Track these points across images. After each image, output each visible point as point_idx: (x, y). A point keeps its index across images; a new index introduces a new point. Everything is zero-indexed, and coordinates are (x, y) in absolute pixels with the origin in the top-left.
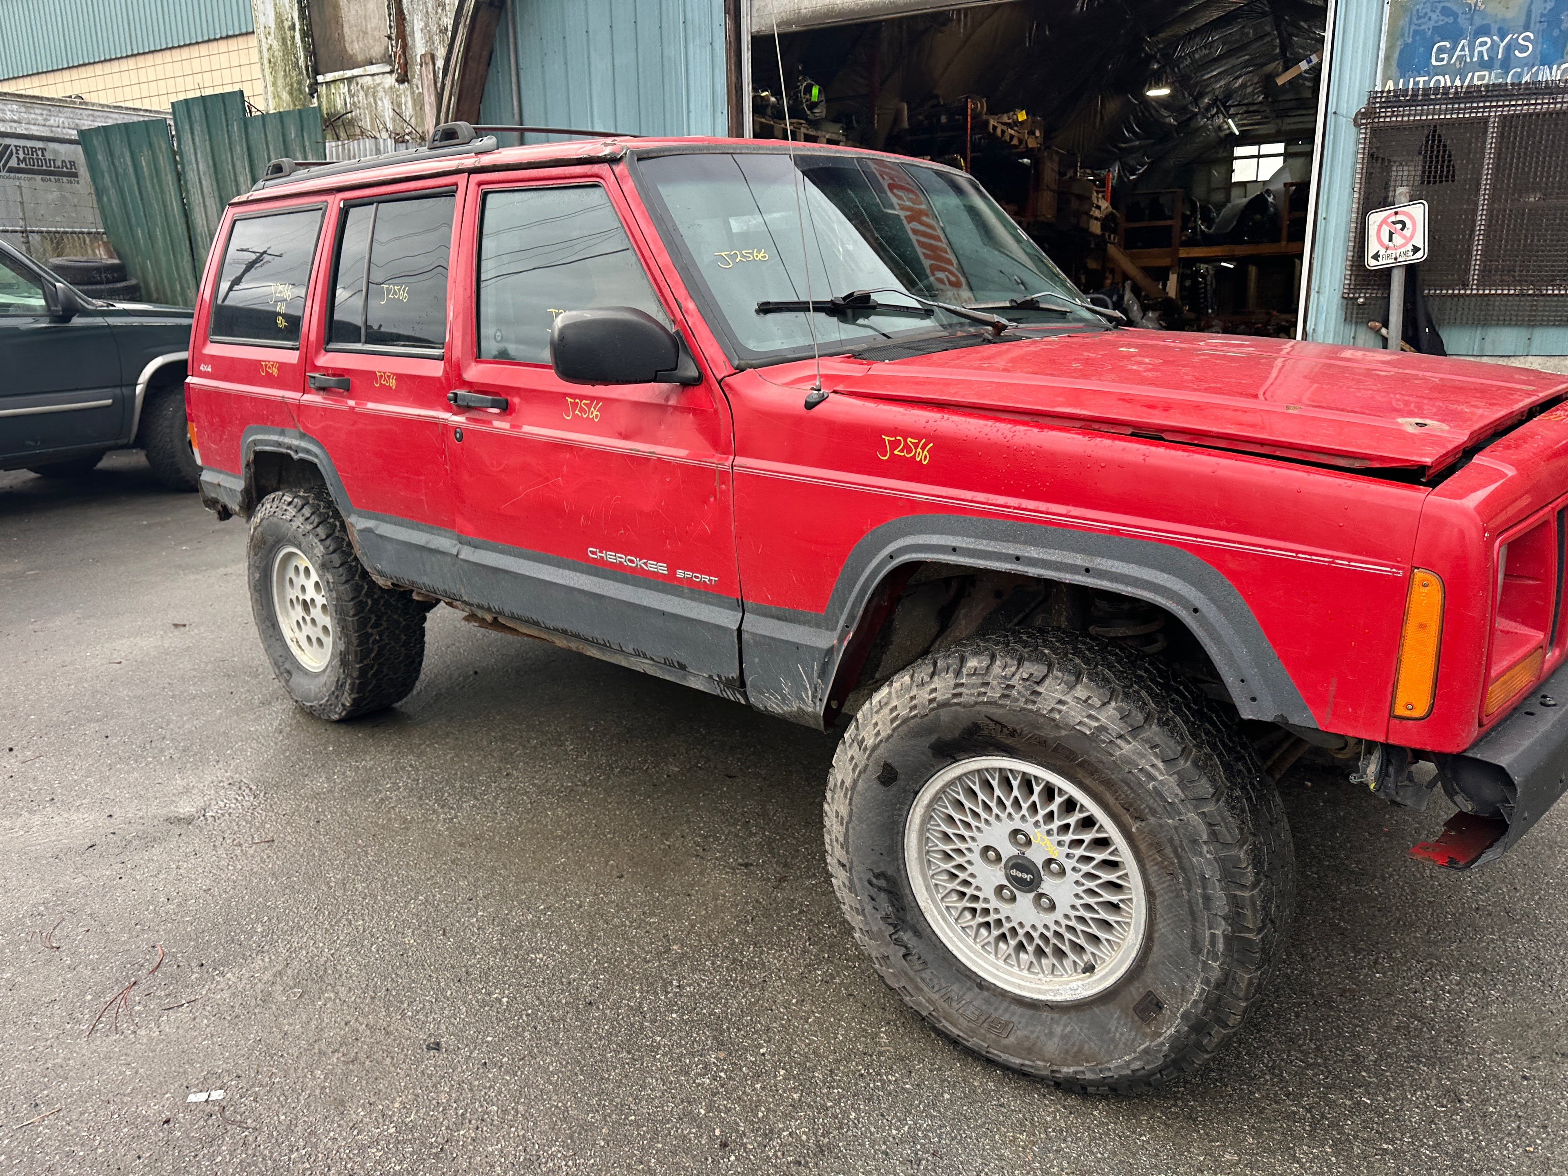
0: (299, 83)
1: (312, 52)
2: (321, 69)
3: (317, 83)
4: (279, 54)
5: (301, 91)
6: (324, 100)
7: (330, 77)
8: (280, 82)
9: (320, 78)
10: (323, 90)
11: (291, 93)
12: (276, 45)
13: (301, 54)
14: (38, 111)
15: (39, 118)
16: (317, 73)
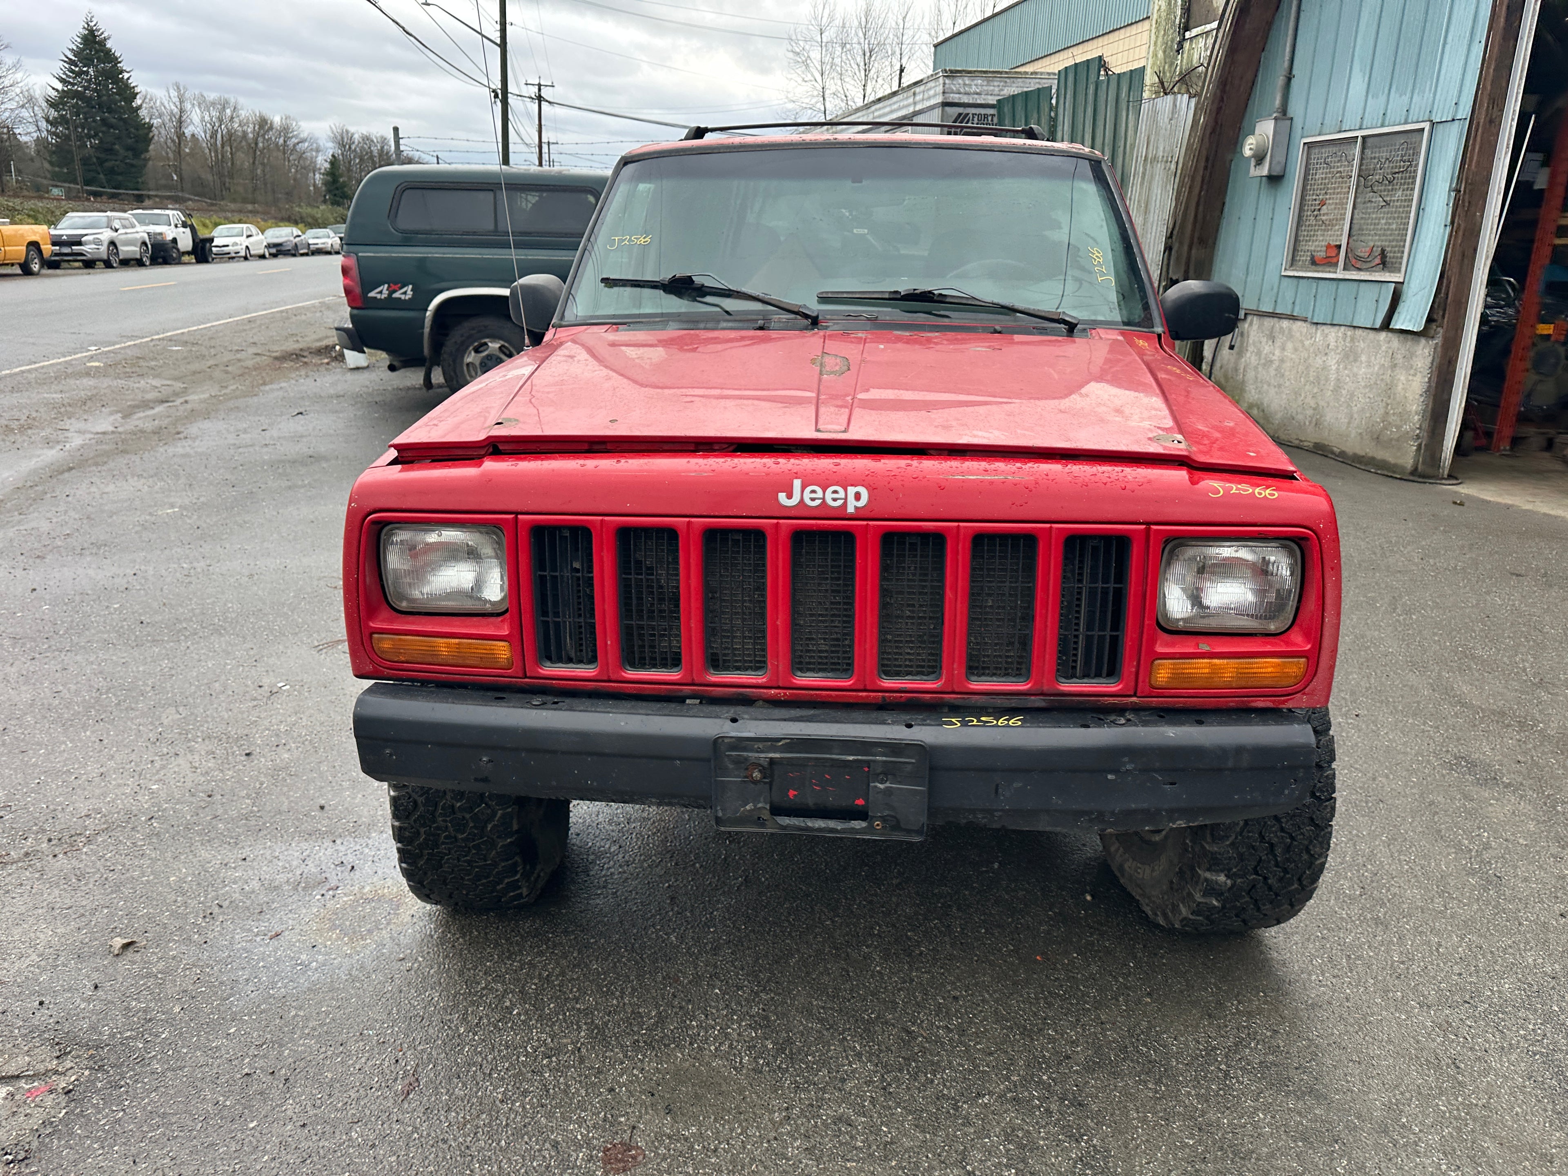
0: (1172, 40)
1: (1187, 11)
2: (1191, 24)
3: (1184, 39)
4: (1164, 14)
5: (1171, 47)
6: (1185, 56)
7: (1194, 32)
8: (1160, 39)
9: (1188, 35)
10: (1187, 45)
11: (1164, 52)
12: (1163, 8)
13: (1179, 12)
14: (996, 84)
15: (997, 89)
16: (1187, 28)
